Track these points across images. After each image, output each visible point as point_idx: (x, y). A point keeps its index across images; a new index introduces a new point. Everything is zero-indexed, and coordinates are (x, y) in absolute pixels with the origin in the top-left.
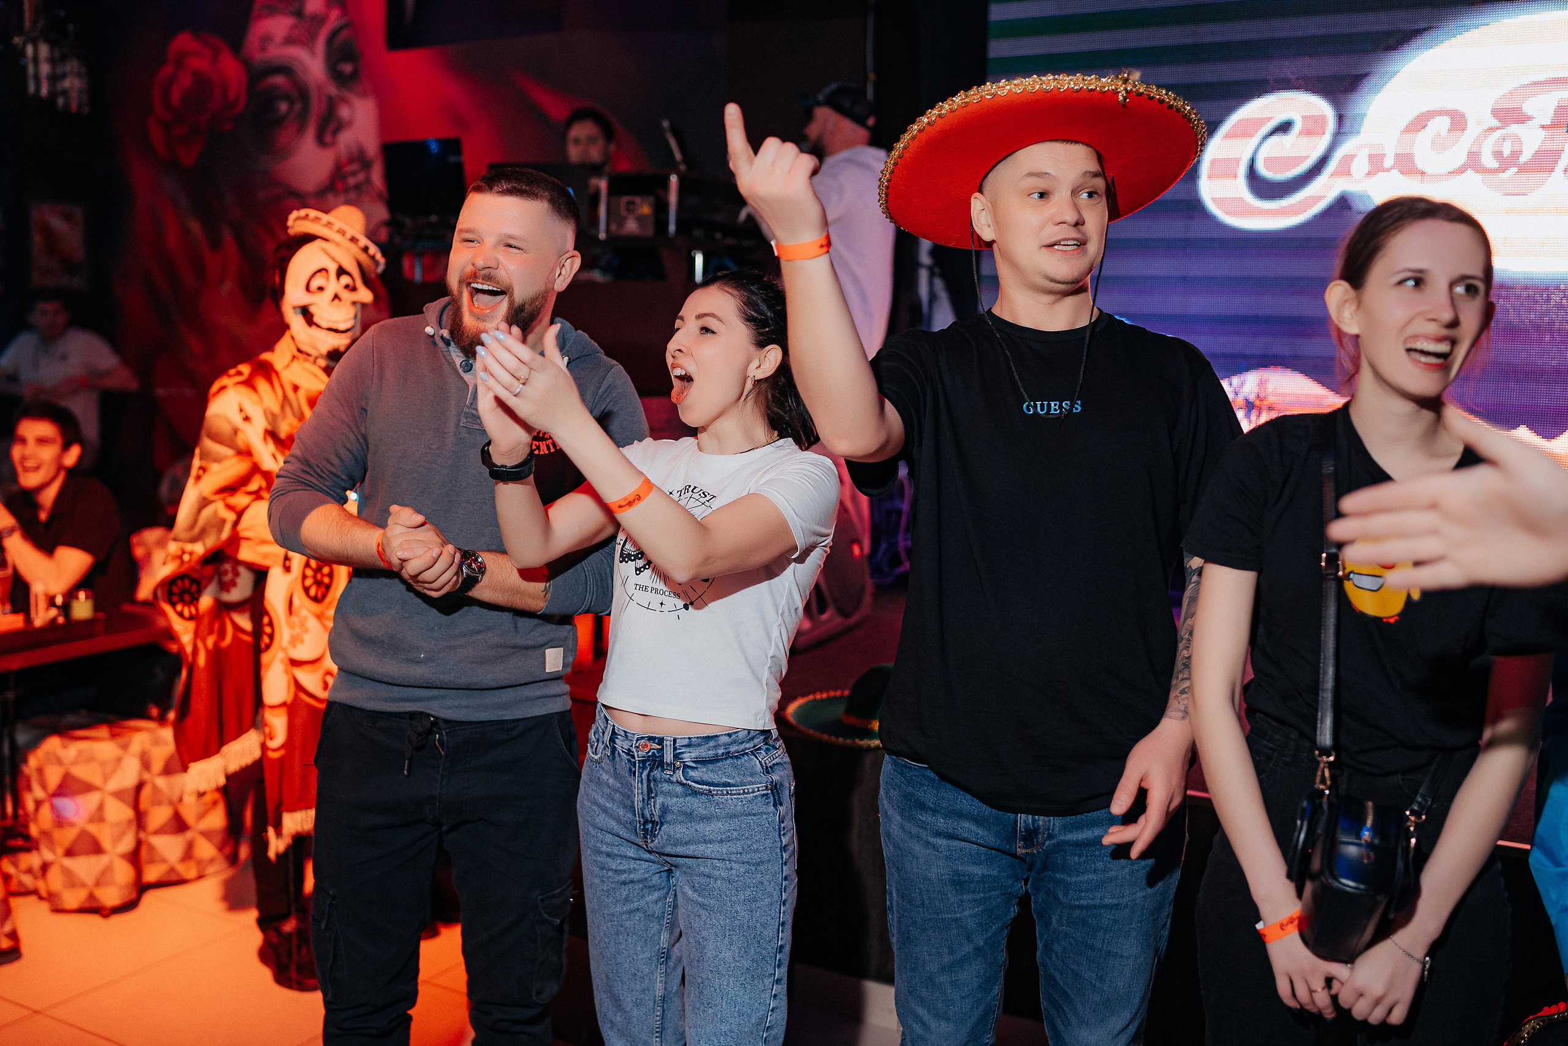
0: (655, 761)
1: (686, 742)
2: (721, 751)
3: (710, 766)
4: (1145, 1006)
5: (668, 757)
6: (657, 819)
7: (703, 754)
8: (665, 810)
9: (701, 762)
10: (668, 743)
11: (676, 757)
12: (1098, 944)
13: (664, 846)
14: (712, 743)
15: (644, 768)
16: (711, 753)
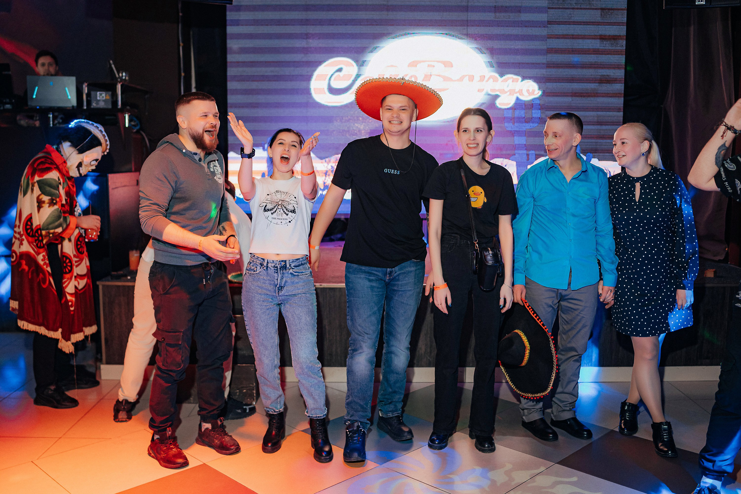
0: (284, 267)
1: (292, 261)
2: (300, 263)
3: (298, 268)
4: (413, 323)
5: (288, 266)
6: (283, 285)
7: (296, 264)
8: (286, 282)
9: (295, 266)
10: (287, 262)
11: (290, 265)
12: (405, 302)
13: (285, 293)
14: (298, 261)
15: (281, 270)
16: (298, 264)
